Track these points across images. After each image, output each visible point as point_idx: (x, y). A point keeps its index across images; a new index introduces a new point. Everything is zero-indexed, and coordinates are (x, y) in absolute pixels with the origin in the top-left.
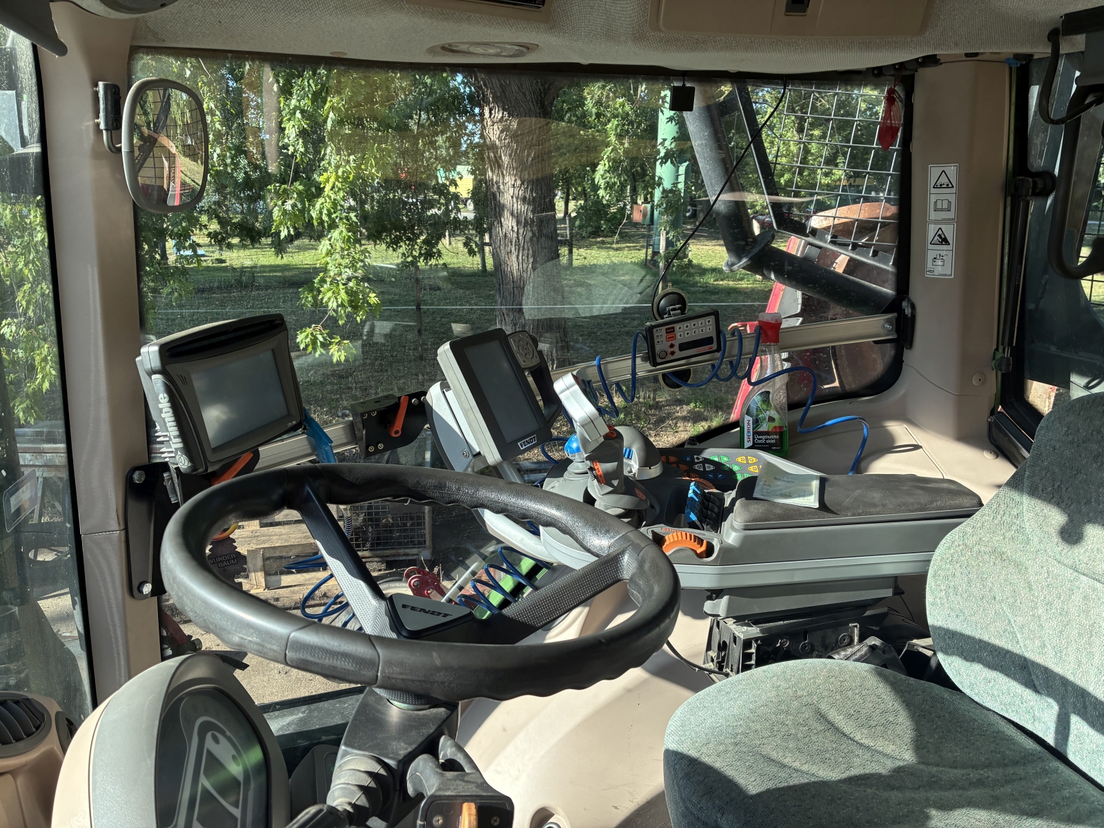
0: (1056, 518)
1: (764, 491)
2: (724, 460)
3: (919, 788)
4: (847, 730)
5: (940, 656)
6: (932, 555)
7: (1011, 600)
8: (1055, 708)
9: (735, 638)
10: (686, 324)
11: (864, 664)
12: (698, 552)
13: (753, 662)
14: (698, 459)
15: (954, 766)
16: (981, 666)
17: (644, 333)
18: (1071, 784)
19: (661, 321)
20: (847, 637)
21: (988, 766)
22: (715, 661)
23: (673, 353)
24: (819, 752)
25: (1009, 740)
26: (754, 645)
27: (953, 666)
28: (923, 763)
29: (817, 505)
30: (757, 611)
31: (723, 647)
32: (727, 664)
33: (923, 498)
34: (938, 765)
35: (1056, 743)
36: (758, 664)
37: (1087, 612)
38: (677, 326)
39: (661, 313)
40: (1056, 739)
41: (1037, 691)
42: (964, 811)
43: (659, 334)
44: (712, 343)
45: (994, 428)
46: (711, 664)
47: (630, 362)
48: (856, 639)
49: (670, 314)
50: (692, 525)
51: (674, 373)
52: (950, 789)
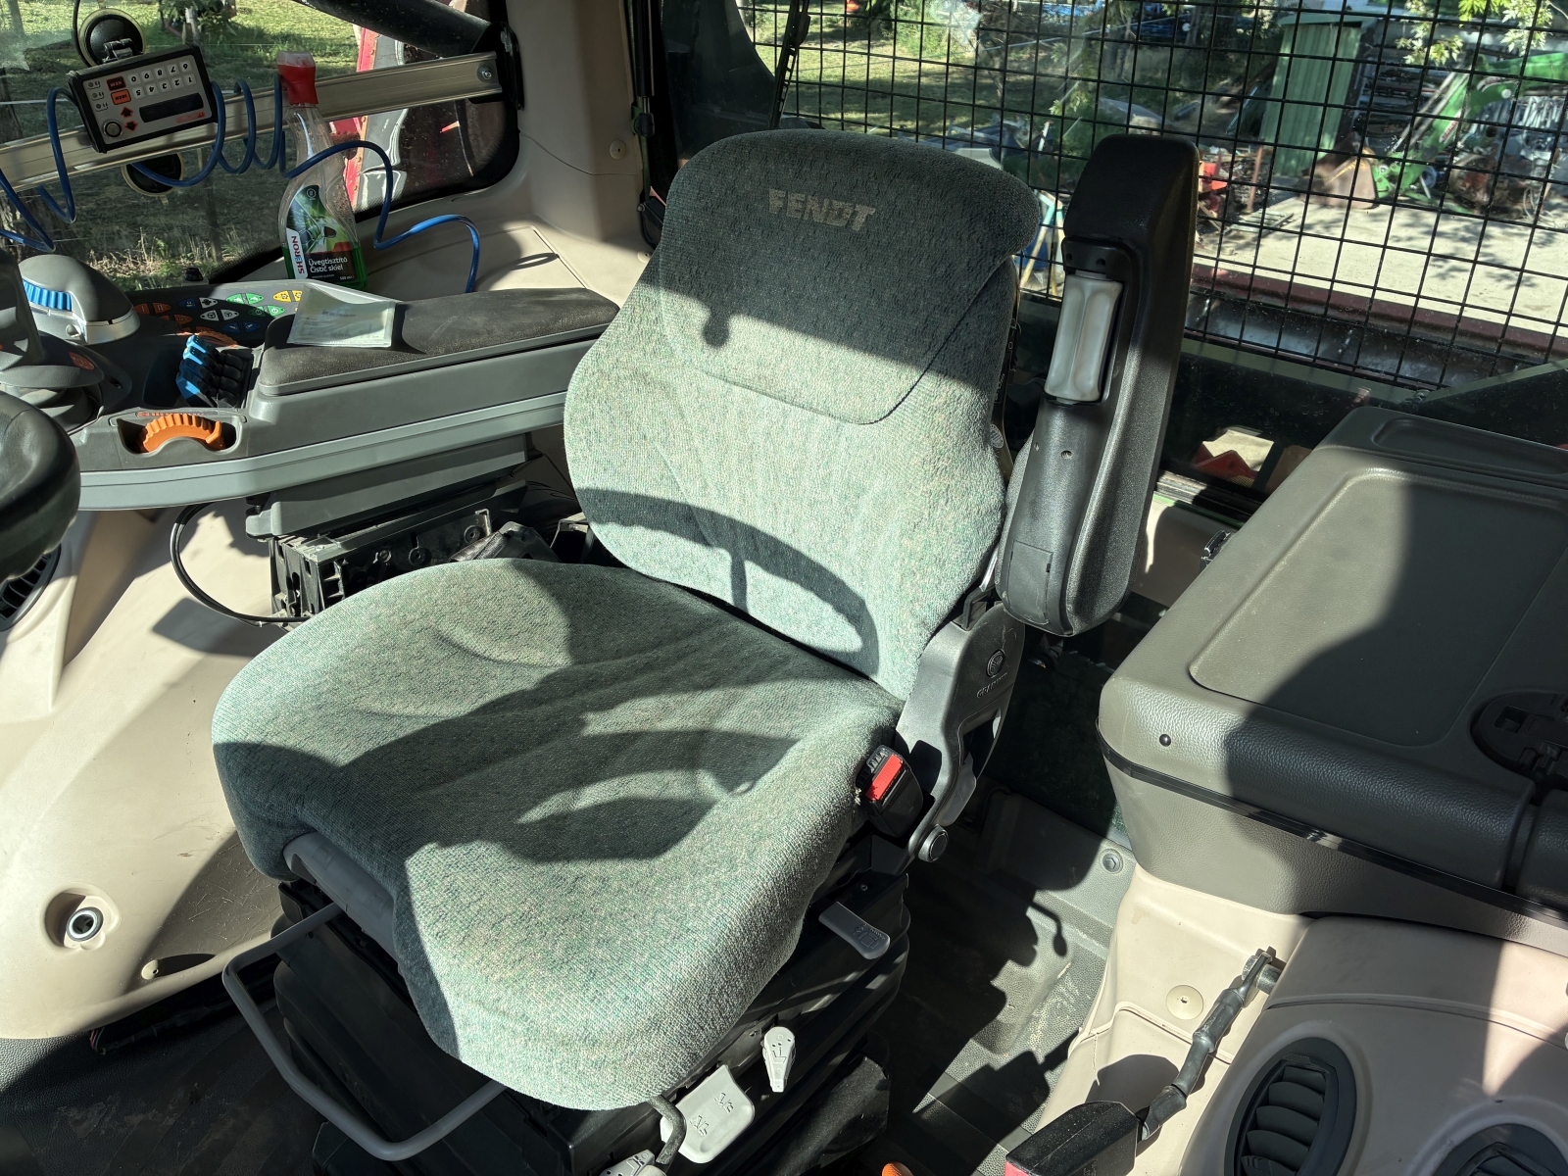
0: (698, 314)
1: (306, 332)
2: (253, 300)
3: (573, 693)
4: (480, 648)
5: (595, 527)
6: (565, 396)
7: (663, 435)
8: (727, 557)
9: (307, 564)
10: (144, 71)
11: (499, 559)
12: (208, 441)
13: (341, 592)
14: (207, 302)
15: (618, 655)
16: (643, 528)
17: (69, 90)
18: (749, 642)
19: (96, 67)
20: (475, 531)
21: (658, 644)
22: (288, 605)
23: (132, 126)
24: (440, 687)
25: (683, 609)
26: (338, 568)
27: (613, 537)
28: (580, 663)
29: (388, 343)
30: (331, 517)
31: (294, 582)
32: (305, 605)
33: (543, 316)
34: (598, 661)
35: (735, 600)
36: (349, 593)
37: (743, 431)
38: (128, 76)
39: (97, 55)
40: (734, 596)
41: (706, 543)
42: (628, 704)
43: (97, 91)
44: (200, 105)
45: (647, 221)
46: (283, 611)
47: (49, 149)
48: (488, 530)
49: (112, 56)
50: (195, 402)
51: (146, 163)
52: (611, 685)
